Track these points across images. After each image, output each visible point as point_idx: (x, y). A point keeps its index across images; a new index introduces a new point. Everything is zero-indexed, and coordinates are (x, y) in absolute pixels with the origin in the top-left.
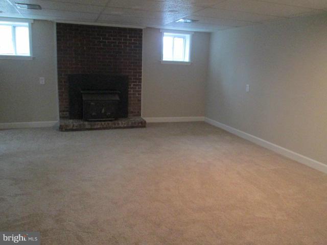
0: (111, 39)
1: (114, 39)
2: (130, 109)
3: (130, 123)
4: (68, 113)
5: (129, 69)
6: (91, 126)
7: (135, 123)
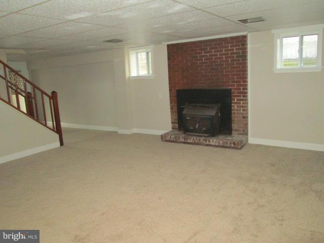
0: (212, 52)
1: (215, 52)
2: (235, 126)
3: (221, 142)
4: (177, 125)
5: (232, 82)
6: (185, 139)
7: (227, 143)
